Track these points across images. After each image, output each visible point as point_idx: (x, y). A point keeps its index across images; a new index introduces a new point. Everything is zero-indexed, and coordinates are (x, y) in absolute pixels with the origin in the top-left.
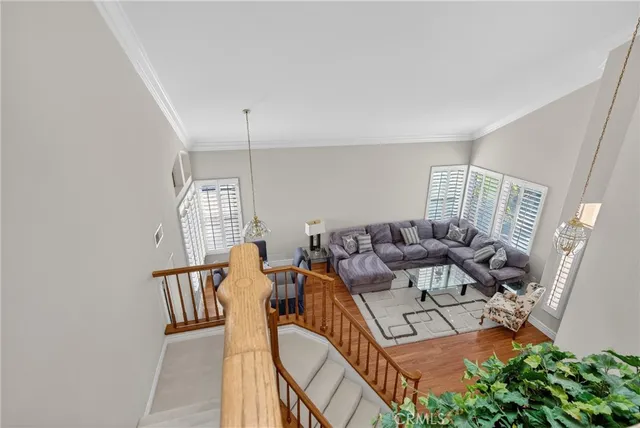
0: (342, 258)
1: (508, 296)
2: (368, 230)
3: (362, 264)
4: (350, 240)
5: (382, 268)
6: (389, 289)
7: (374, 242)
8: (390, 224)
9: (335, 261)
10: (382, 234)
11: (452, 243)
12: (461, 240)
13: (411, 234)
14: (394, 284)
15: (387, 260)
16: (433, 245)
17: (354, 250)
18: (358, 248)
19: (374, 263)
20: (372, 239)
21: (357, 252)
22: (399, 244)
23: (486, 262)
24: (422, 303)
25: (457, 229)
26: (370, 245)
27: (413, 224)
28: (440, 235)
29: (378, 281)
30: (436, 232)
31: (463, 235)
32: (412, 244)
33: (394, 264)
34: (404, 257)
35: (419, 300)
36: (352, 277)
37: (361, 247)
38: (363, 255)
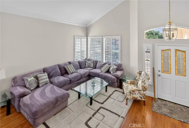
0: (23, 95)
1: (129, 82)
2: (44, 71)
3: (43, 94)
4: (31, 79)
5: (60, 92)
6: (66, 107)
7: (50, 77)
8: (58, 65)
9: (17, 99)
10: (55, 71)
11: (89, 68)
12: (92, 66)
13: (71, 68)
14: (70, 101)
15: (61, 85)
16: (82, 71)
17: (35, 85)
18: (38, 84)
19: (52, 91)
20: (48, 75)
21: (38, 87)
22: (65, 75)
23: (108, 71)
24: (91, 106)
25: (89, 62)
26: (48, 80)
27: (70, 63)
28: (83, 66)
29: (59, 103)
30: (81, 65)
31: (92, 64)
32: (72, 73)
33: (66, 87)
34: (70, 81)
35: (89, 105)
36: (34, 110)
37: (40, 82)
38: (43, 87)
